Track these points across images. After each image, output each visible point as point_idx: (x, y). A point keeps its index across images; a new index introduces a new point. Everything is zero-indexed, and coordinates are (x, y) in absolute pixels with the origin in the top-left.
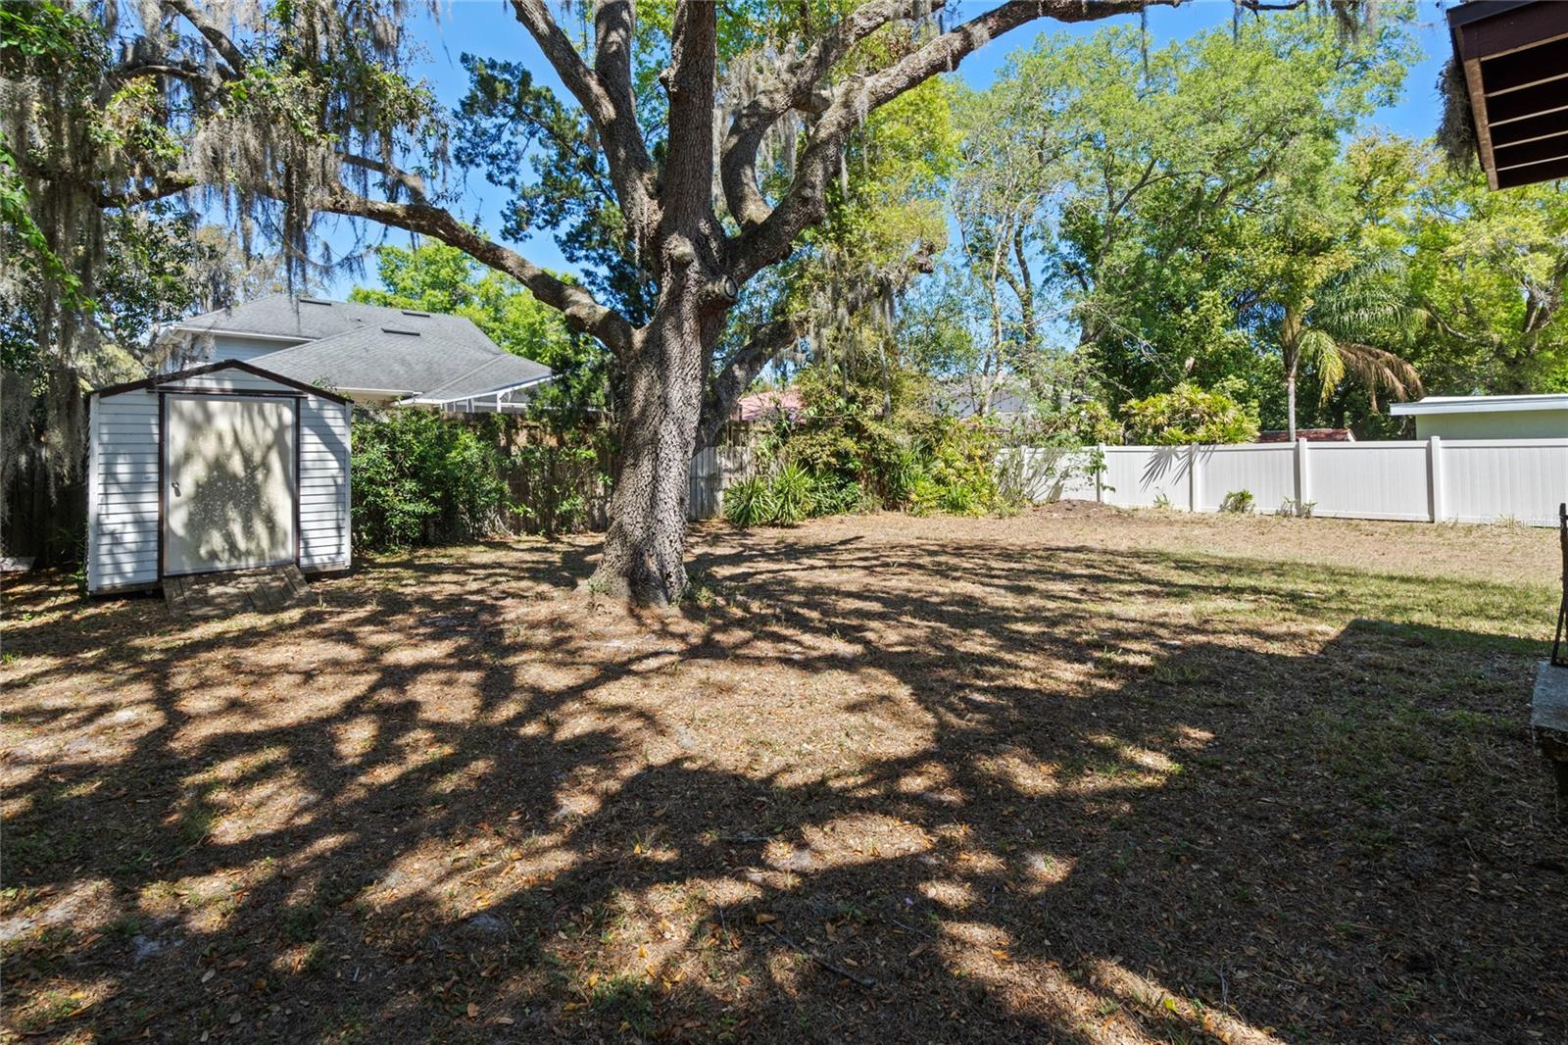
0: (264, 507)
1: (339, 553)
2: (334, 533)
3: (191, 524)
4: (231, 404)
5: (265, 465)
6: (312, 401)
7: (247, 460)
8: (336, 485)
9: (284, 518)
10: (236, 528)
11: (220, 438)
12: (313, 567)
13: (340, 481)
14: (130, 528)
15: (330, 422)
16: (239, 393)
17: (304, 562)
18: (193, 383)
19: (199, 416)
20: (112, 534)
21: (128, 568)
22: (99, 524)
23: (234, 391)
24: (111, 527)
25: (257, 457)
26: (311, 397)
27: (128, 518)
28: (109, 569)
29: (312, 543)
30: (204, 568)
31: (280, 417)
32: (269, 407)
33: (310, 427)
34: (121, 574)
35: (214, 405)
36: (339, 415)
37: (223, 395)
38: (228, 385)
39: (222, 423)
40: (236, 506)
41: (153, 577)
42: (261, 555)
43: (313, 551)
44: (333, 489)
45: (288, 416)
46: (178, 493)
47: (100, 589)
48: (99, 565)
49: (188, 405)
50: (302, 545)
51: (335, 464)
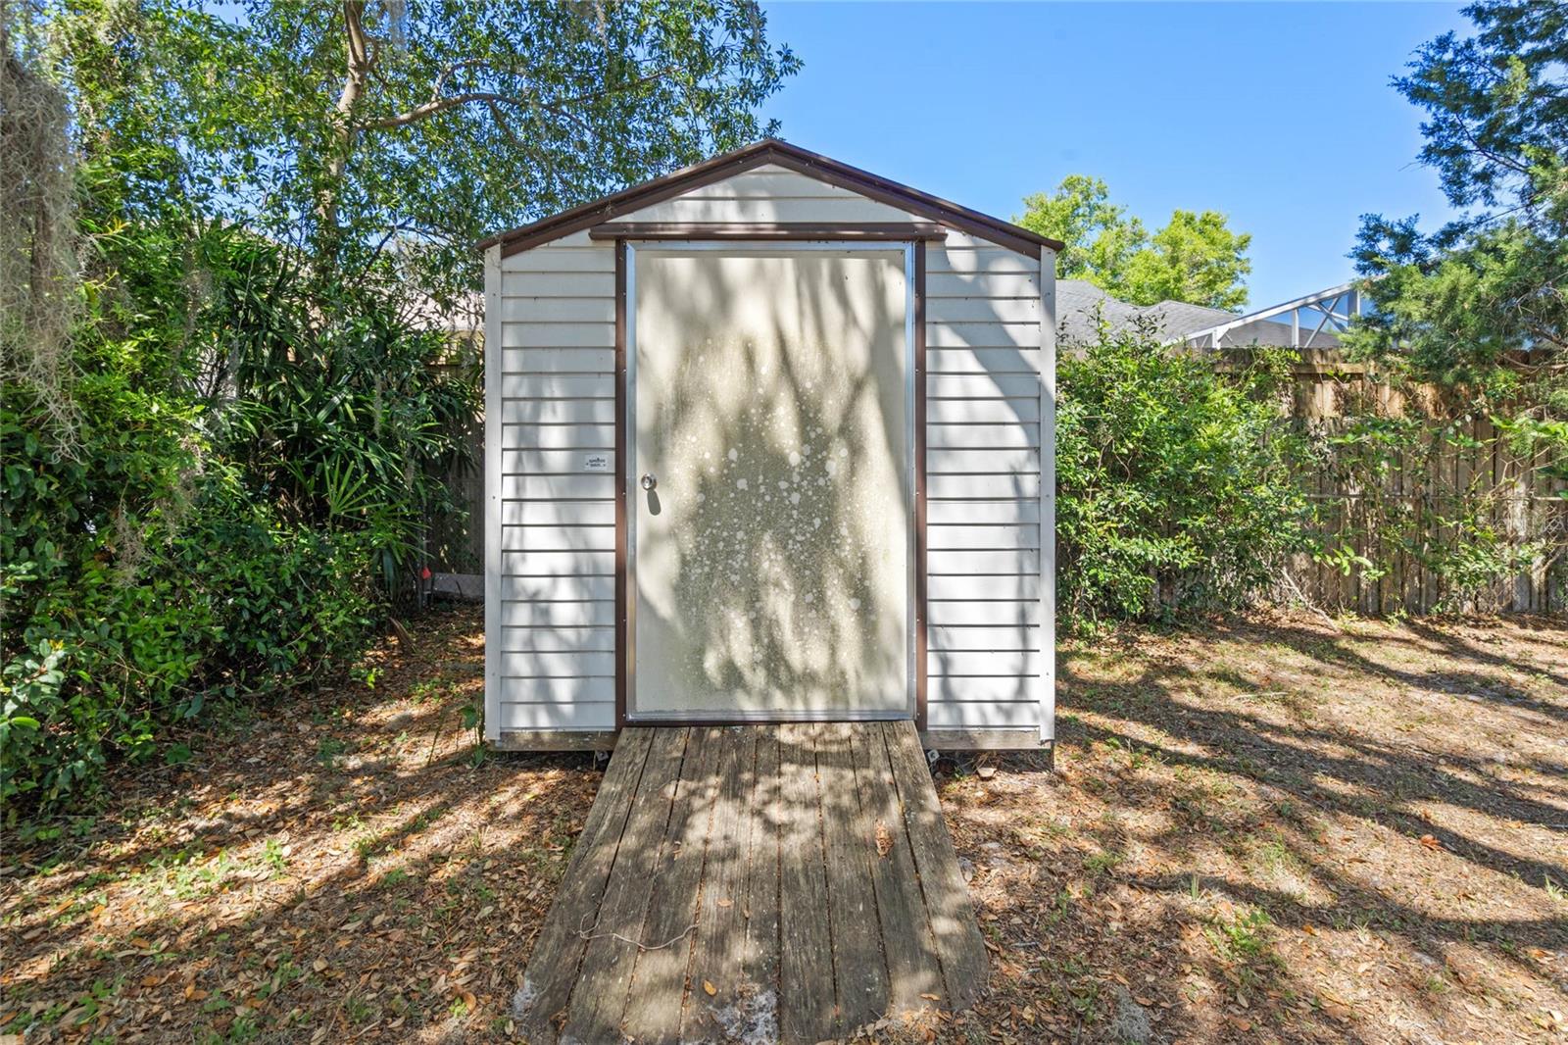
0: (846, 551)
1: (1020, 698)
2: (1010, 638)
3: (682, 589)
4: (771, 263)
5: (849, 431)
6: (959, 250)
7: (807, 416)
8: (1019, 498)
9: (892, 585)
10: (781, 605)
11: (750, 357)
12: (961, 732)
13: (1029, 485)
14: (565, 589)
15: (1004, 310)
16: (794, 234)
17: (939, 717)
18: (685, 210)
19: (704, 299)
20: (533, 600)
21: (563, 690)
22: (509, 575)
23: (780, 226)
24: (531, 584)
25: (831, 413)
26: (955, 238)
27: (563, 563)
28: (525, 690)
29: (961, 663)
30: (711, 708)
31: (879, 294)
32: (855, 269)
33: (954, 325)
34: (551, 704)
35: (737, 268)
36: (1030, 290)
37: (753, 240)
38: (765, 214)
39: (752, 316)
40: (782, 542)
41: (607, 720)
42: (838, 687)
43: (963, 689)
44: (1008, 512)
45: (899, 291)
46: (655, 508)
47: (507, 736)
48: (506, 678)
49: (682, 268)
50: (933, 666)
51: (1017, 436)
